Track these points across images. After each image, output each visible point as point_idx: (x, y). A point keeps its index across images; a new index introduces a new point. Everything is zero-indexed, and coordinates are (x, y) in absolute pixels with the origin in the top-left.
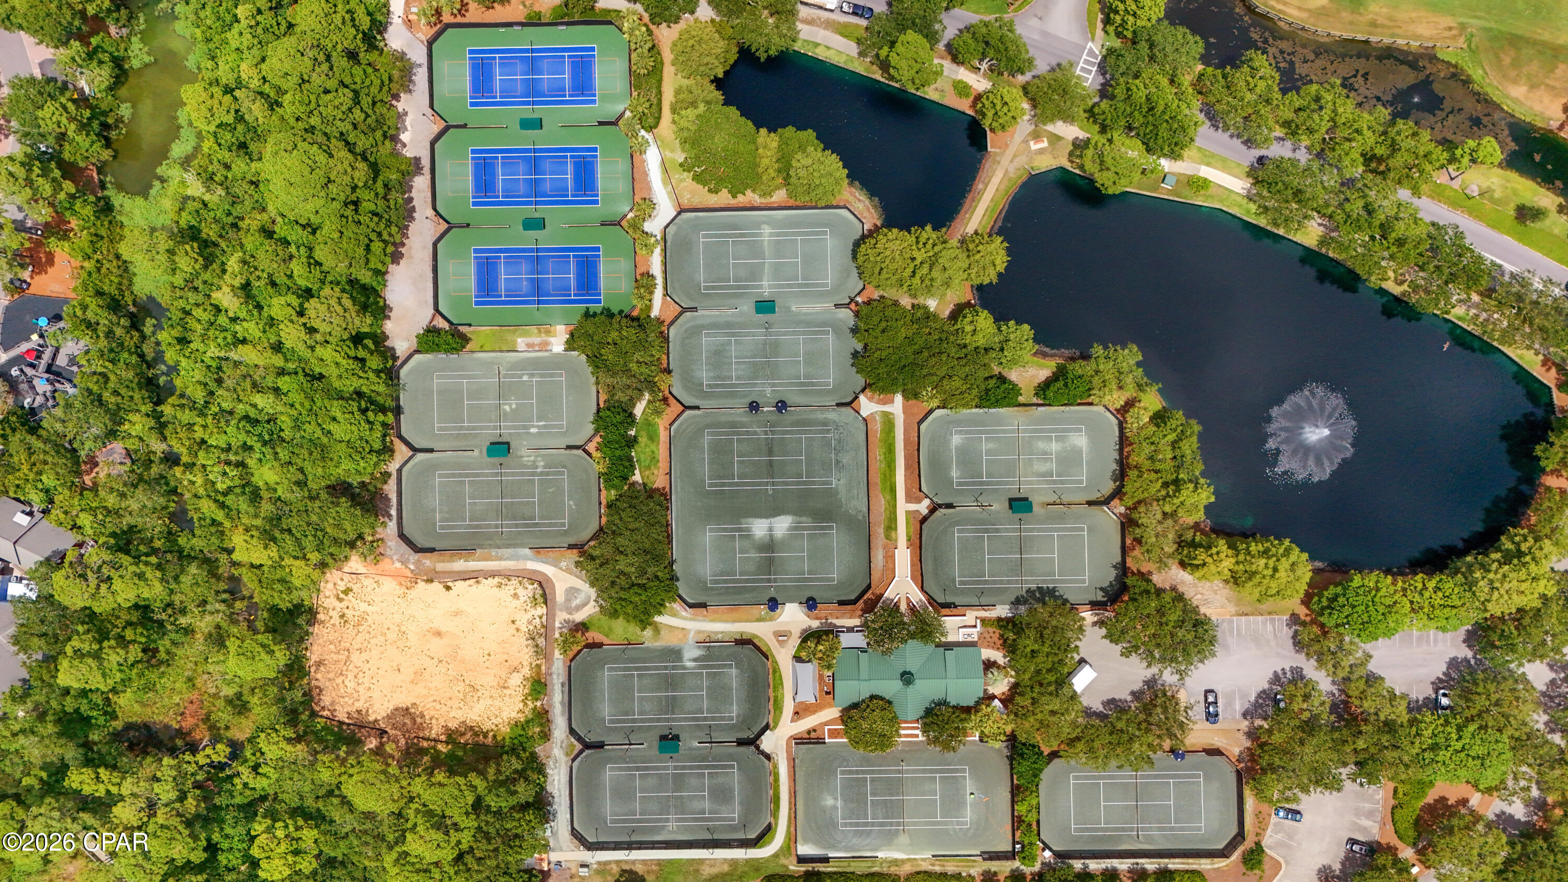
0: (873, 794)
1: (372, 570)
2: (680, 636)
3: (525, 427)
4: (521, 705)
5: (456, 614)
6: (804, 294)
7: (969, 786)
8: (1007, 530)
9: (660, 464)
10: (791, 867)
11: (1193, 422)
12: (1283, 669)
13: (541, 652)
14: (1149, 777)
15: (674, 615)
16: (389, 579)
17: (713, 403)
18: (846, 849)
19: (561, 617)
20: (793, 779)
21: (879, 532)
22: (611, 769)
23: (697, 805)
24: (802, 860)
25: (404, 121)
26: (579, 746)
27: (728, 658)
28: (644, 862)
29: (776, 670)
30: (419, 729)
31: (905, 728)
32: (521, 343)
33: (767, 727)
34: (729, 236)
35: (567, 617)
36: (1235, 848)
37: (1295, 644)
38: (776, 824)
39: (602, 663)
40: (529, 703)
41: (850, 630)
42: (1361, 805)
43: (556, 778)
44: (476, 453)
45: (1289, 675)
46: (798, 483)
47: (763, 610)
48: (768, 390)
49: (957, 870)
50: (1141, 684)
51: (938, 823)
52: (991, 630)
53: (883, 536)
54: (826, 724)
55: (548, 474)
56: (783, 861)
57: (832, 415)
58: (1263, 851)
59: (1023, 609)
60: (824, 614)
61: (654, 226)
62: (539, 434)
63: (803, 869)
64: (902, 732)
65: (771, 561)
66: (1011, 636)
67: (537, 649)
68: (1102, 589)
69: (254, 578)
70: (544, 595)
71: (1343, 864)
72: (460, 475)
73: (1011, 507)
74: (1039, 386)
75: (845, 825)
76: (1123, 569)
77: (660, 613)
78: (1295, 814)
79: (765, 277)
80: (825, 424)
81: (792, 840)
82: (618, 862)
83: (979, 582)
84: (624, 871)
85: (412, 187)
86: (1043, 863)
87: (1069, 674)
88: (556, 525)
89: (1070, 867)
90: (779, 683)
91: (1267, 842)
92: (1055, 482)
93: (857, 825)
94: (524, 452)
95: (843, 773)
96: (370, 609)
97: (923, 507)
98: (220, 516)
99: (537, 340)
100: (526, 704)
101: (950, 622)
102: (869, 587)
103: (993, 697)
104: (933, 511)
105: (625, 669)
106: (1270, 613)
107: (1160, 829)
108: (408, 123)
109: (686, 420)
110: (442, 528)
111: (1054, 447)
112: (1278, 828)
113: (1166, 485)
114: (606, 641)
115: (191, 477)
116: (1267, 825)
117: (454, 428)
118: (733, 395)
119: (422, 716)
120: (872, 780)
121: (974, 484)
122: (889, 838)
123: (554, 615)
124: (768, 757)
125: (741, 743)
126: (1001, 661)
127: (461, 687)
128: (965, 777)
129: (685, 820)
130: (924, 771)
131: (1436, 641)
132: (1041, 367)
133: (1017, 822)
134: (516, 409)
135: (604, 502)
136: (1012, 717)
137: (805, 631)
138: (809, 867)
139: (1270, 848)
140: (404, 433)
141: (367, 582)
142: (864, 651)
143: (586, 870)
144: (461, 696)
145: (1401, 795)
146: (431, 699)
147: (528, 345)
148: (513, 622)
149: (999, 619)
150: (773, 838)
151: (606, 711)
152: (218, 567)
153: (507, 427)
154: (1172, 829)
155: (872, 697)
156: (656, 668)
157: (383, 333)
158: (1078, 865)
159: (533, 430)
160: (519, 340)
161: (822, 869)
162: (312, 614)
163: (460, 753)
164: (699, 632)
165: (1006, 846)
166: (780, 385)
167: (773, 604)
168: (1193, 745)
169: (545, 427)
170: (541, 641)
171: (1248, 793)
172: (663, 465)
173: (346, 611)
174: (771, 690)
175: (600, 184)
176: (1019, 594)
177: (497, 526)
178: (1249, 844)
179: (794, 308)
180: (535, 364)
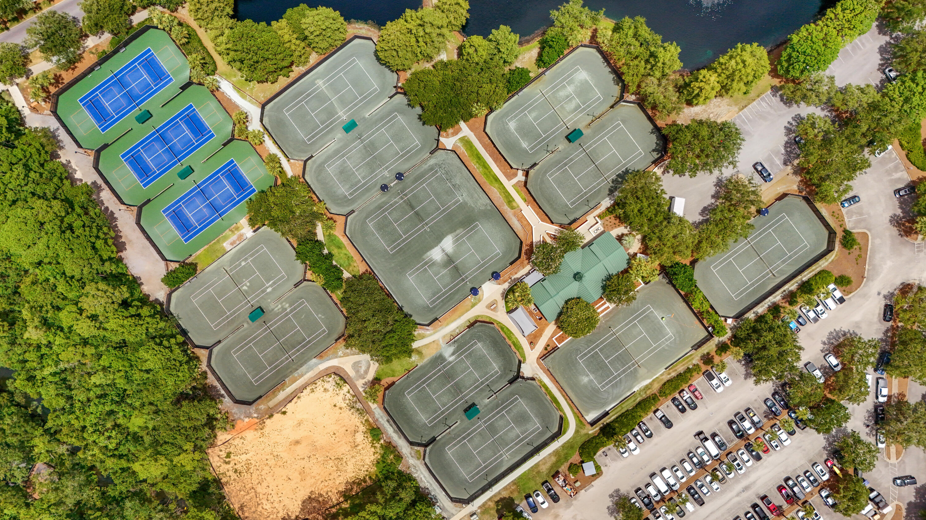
0: (606, 359)
1: (234, 433)
2: (435, 346)
3: (263, 291)
4: (373, 449)
5: (299, 424)
6: (368, 103)
7: (658, 314)
8: (577, 156)
9: (355, 258)
10: (590, 432)
11: (638, 18)
12: (789, 122)
13: (363, 411)
14: (756, 237)
15: (423, 337)
16: (247, 431)
17: (360, 202)
18: (614, 400)
19: (360, 384)
20: (556, 382)
21: (505, 209)
22: (449, 449)
23: (512, 435)
24: (593, 424)
25: (71, 167)
26: (421, 449)
27: (471, 338)
28: (505, 488)
29: (503, 327)
30: (324, 504)
31: (598, 308)
32: (226, 245)
33: (520, 362)
34: (301, 101)
35: (363, 381)
36: (834, 242)
37: (785, 103)
38: (564, 413)
39: (401, 393)
40: (376, 445)
41: (528, 274)
42: (888, 167)
43: (422, 476)
44: (246, 325)
45: (794, 123)
46: (440, 214)
47: (471, 298)
48: (386, 173)
49: (685, 367)
50: (714, 188)
51: (655, 348)
52: (607, 218)
53: (509, 209)
54: (552, 337)
55: (295, 309)
56: (583, 432)
57: (432, 162)
58: (851, 233)
59: (616, 193)
60: (506, 276)
61: (255, 126)
62: (274, 290)
63: (598, 428)
64: (599, 311)
65: (456, 268)
66: (621, 211)
67: (360, 412)
68: (654, 151)
69: (168, 485)
70: (342, 378)
71: (901, 208)
72: (246, 344)
73: (570, 141)
74: (537, 60)
75: (604, 386)
76: (657, 129)
77: (413, 340)
78: (854, 199)
79: (338, 110)
80: (431, 169)
81: (579, 416)
82: (490, 499)
83: (582, 197)
84: (497, 502)
85: (102, 201)
86: (731, 329)
87: (669, 209)
88: (320, 334)
89: (747, 319)
90: (509, 333)
91: (849, 226)
92: (584, 109)
93: (610, 381)
94: (272, 306)
95: (581, 358)
96: (248, 456)
97: (520, 176)
98: (124, 463)
99: (234, 238)
100: (375, 447)
101: (582, 230)
102: (521, 243)
103: (636, 254)
104: (527, 174)
105: (417, 387)
106: (758, 96)
107: (784, 262)
108: (74, 167)
109: (351, 223)
110: (257, 381)
111: (570, 89)
112: (849, 213)
113: (647, 61)
114: (395, 379)
115: (91, 453)
116: (842, 216)
117: (224, 320)
118: (368, 190)
119: (321, 495)
120: (601, 350)
121: (539, 143)
122: (634, 376)
123: (355, 386)
124: (533, 379)
125: (511, 382)
126: (625, 231)
127: (331, 463)
128: (652, 311)
129: (511, 448)
130: (626, 325)
131: (863, 44)
132: (530, 49)
133: (699, 316)
134: (251, 284)
135: (338, 302)
136: (653, 256)
137: (503, 293)
138: (600, 424)
139: (854, 228)
140: (197, 343)
141: (236, 442)
142: (543, 280)
143: (475, 516)
144: (335, 468)
145: (906, 145)
146: (320, 482)
147: (232, 244)
148: (335, 406)
149: (608, 209)
150: (568, 423)
151: (423, 418)
152: (145, 494)
153: (253, 299)
154: (790, 257)
155: (566, 302)
156: (434, 374)
157: (145, 295)
158: (751, 315)
159: (269, 290)
160: (225, 245)
161: (608, 421)
162: (218, 483)
163: (357, 501)
164: (444, 337)
165: (703, 334)
166: (391, 165)
167: (474, 291)
168: (768, 201)
169: (274, 283)
170: (359, 406)
171: (818, 205)
172: (357, 257)
173: (236, 467)
174: (507, 340)
175: (207, 124)
176: (609, 187)
177: (287, 359)
178: (840, 234)
179: (367, 116)
180: (243, 252)
